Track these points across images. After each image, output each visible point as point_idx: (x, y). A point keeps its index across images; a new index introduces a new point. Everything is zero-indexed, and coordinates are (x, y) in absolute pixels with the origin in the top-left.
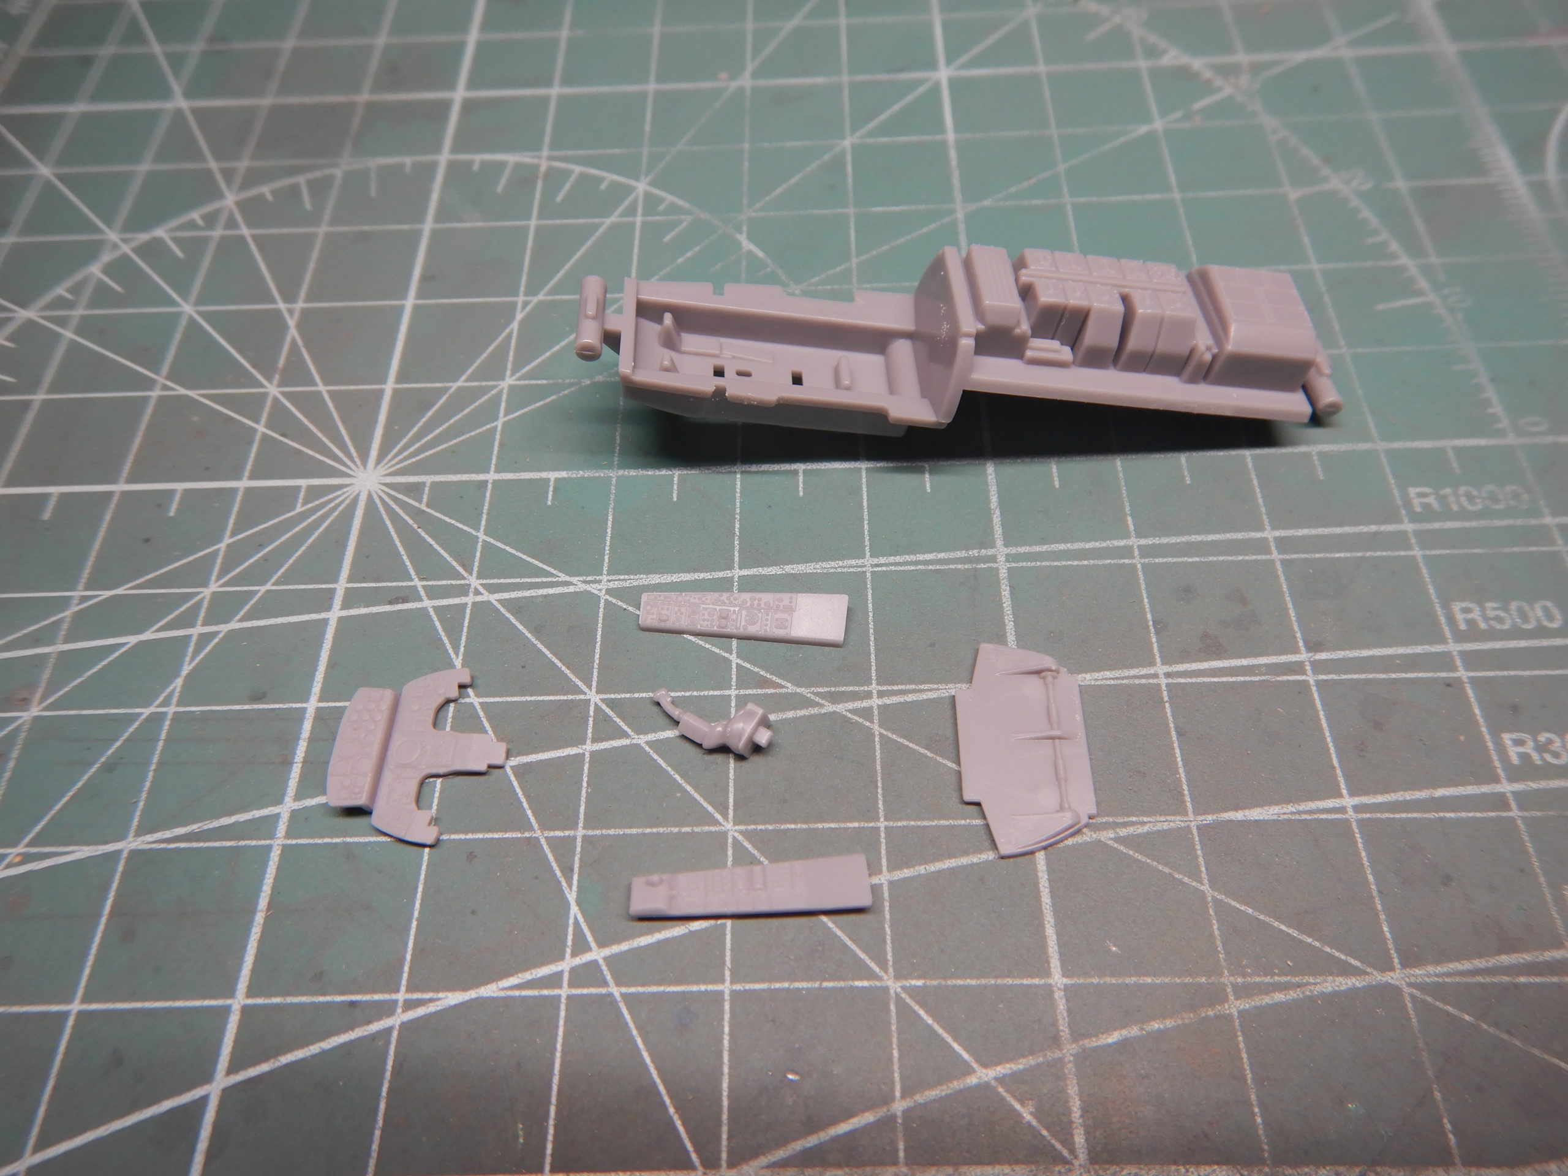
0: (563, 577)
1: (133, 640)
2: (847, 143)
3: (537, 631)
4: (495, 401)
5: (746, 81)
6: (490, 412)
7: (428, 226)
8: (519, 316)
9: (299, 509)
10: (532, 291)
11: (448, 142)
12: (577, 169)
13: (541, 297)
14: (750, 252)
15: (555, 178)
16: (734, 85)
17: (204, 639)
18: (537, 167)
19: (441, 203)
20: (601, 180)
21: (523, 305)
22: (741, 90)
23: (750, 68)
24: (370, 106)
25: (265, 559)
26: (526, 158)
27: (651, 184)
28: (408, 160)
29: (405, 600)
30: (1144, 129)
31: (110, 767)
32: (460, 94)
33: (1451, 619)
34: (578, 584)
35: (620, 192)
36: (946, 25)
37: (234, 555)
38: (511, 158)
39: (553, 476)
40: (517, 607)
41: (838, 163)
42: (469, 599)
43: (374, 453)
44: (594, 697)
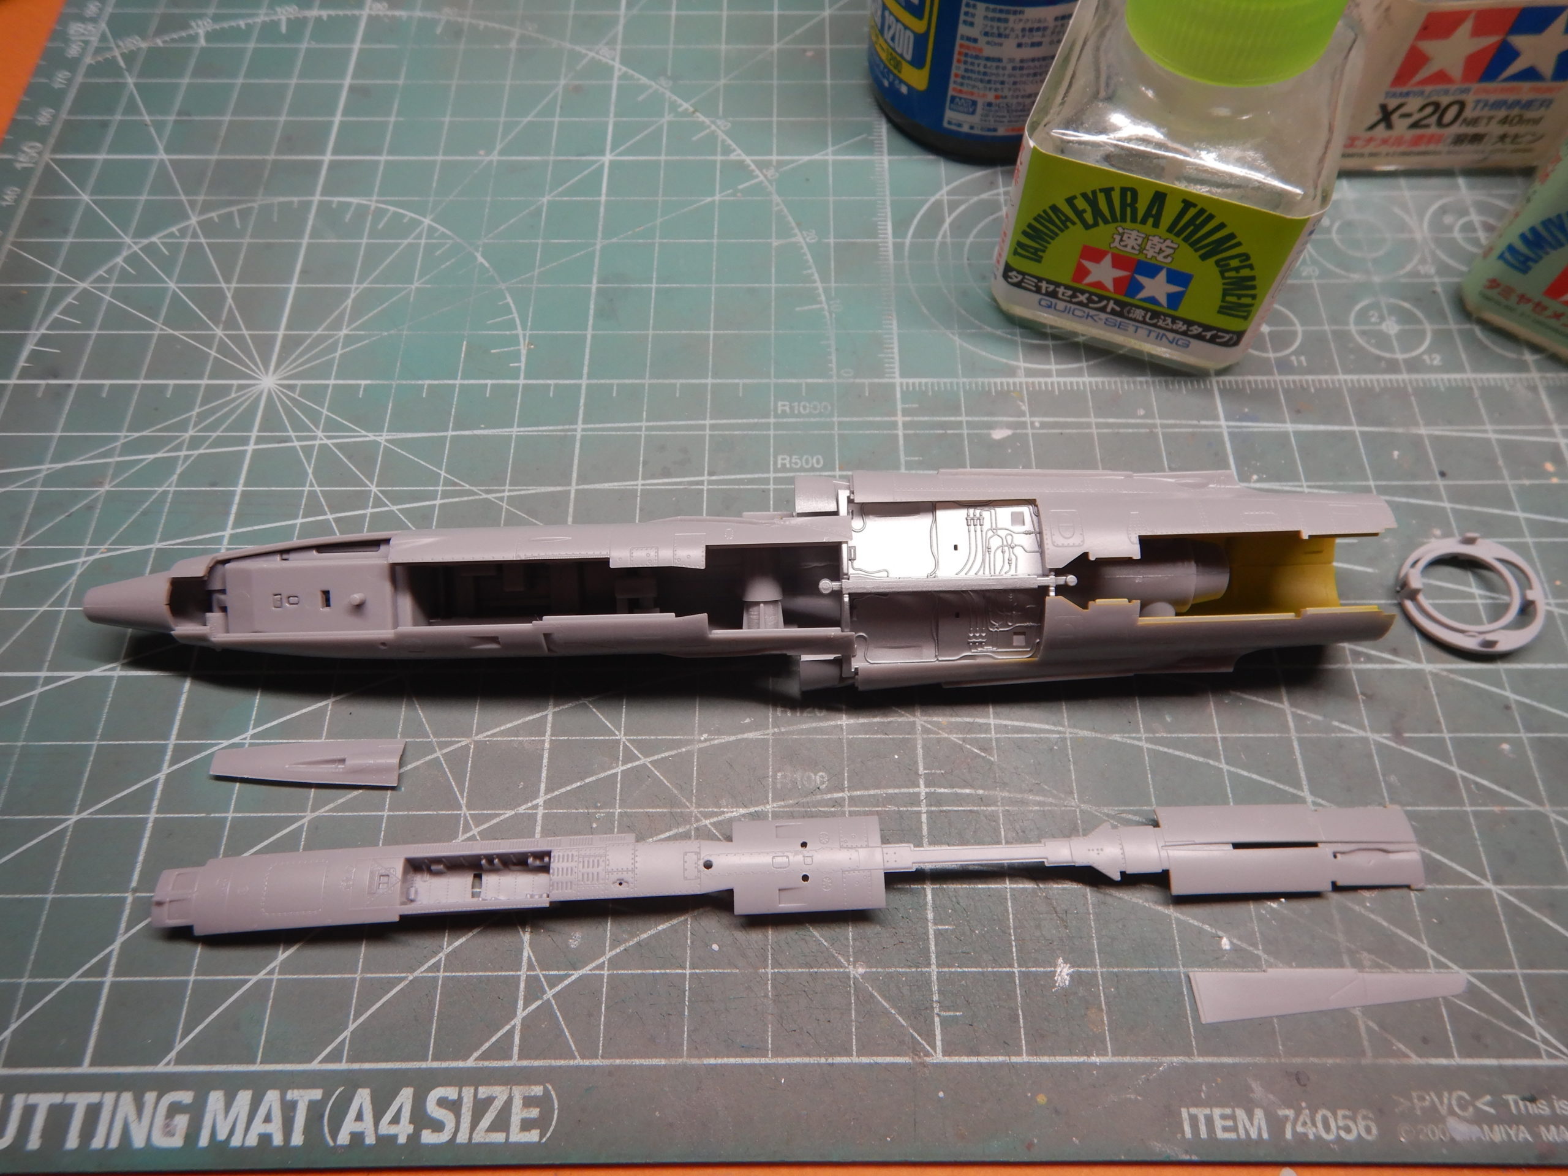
0: (364, 433)
1: (152, 457)
2: (545, 200)
3: (350, 458)
4: (336, 343)
5: (495, 157)
6: (333, 348)
7: (305, 241)
8: (353, 295)
9: (233, 395)
10: (360, 282)
11: (319, 188)
12: (392, 209)
13: (365, 285)
14: (482, 264)
15: (379, 213)
16: (488, 158)
17: (187, 457)
18: (368, 207)
19: (313, 226)
20: (404, 216)
21: (355, 288)
22: (491, 162)
23: (498, 147)
24: (275, 162)
25: (216, 420)
26: (363, 201)
27: (433, 220)
28: (295, 199)
29: (285, 441)
30: (709, 199)
31: (144, 513)
32: (328, 158)
33: (775, 463)
34: (371, 437)
35: (416, 223)
36: (616, 124)
37: (201, 417)
38: (355, 200)
39: (363, 382)
40: (339, 446)
41: (538, 212)
42: (317, 443)
43: (272, 368)
44: (374, 489)
